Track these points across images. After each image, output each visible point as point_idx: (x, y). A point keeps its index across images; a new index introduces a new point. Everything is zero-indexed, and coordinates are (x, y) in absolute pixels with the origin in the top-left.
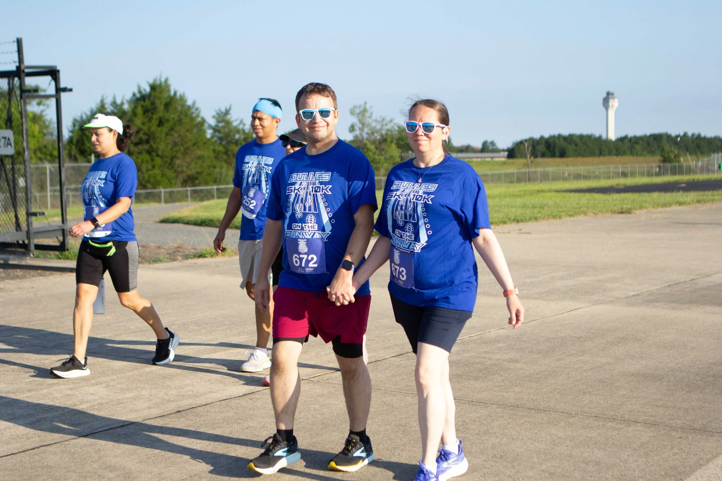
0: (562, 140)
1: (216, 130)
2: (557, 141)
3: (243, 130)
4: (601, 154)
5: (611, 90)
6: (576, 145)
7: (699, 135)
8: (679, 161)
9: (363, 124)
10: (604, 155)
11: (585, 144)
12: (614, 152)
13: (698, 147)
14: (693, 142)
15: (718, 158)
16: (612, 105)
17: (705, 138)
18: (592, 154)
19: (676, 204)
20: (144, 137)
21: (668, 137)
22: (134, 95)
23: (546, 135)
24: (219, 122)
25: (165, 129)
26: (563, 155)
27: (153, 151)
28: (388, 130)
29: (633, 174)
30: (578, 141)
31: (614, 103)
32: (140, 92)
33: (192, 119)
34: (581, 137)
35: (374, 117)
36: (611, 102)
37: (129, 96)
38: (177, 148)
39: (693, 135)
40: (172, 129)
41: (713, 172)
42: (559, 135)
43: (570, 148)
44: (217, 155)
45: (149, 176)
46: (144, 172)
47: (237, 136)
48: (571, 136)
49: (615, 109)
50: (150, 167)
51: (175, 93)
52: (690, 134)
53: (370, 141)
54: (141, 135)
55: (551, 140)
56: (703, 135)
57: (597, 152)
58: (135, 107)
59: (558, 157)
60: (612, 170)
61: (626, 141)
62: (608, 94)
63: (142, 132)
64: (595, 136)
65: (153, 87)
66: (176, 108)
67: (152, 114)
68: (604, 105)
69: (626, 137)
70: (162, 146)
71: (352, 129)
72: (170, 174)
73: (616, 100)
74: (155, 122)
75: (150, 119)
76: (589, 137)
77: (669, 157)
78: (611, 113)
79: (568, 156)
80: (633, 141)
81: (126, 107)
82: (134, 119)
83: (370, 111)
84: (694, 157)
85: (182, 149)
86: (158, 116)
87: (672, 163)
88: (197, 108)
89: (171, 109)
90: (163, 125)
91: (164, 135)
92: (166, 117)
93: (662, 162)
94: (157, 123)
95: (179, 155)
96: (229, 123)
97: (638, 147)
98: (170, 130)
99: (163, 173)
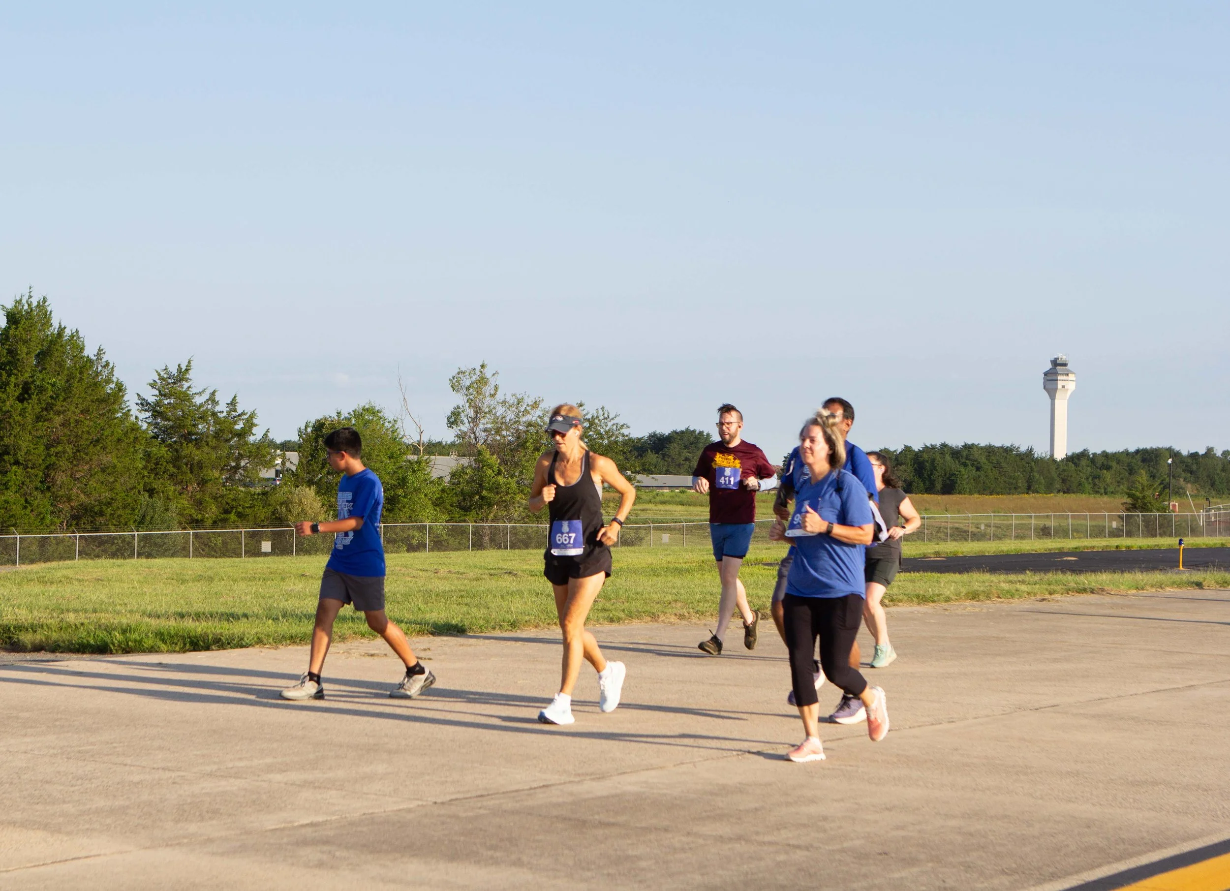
0: (948, 458)
1: (156, 410)
2: (938, 457)
3: (214, 414)
4: (1029, 489)
5: (1062, 356)
6: (978, 469)
8: (1164, 509)
9: (478, 410)
10: (1036, 492)
11: (997, 466)
12: (1058, 485)
16: (1064, 388)
18: (1011, 488)
21: (1175, 455)
23: (917, 447)
24: (167, 396)
25: (33, 407)
26: (949, 488)
28: (530, 424)
29: (1060, 531)
30: (983, 460)
31: (1068, 385)
33: (96, 385)
34: (990, 450)
35: (500, 397)
36: (1061, 382)
38: (60, 448)
40: (48, 408)
42: (944, 445)
43: (966, 474)
44: (154, 466)
47: (202, 427)
48: (967, 447)
49: (1069, 393)
51: (61, 330)
52: (1219, 453)
53: (490, 446)
55: (925, 456)
57: (1022, 483)
59: (937, 493)
61: (1084, 462)
62: (1055, 363)
64: (1017, 449)
65: (13, 318)
66: (61, 364)
67: (10, 374)
68: (1046, 387)
69: (1084, 454)
70: (25, 443)
71: (454, 419)
72: (43, 502)
73: (1071, 377)
74: (13, 391)
76: (1007, 451)
77: (1144, 497)
78: (1061, 404)
79: (960, 493)
80: (1099, 464)
83: (492, 382)
84: (1202, 499)
85: (69, 449)
86: (21, 379)
87: (1151, 511)
88: (107, 364)
89: (51, 365)
90: (30, 398)
91: (30, 418)
92: (38, 383)
93: (1128, 510)
94: (17, 394)
95: (63, 463)
96: (185, 398)
97: (1107, 475)
98: (46, 409)
99: (26, 501)
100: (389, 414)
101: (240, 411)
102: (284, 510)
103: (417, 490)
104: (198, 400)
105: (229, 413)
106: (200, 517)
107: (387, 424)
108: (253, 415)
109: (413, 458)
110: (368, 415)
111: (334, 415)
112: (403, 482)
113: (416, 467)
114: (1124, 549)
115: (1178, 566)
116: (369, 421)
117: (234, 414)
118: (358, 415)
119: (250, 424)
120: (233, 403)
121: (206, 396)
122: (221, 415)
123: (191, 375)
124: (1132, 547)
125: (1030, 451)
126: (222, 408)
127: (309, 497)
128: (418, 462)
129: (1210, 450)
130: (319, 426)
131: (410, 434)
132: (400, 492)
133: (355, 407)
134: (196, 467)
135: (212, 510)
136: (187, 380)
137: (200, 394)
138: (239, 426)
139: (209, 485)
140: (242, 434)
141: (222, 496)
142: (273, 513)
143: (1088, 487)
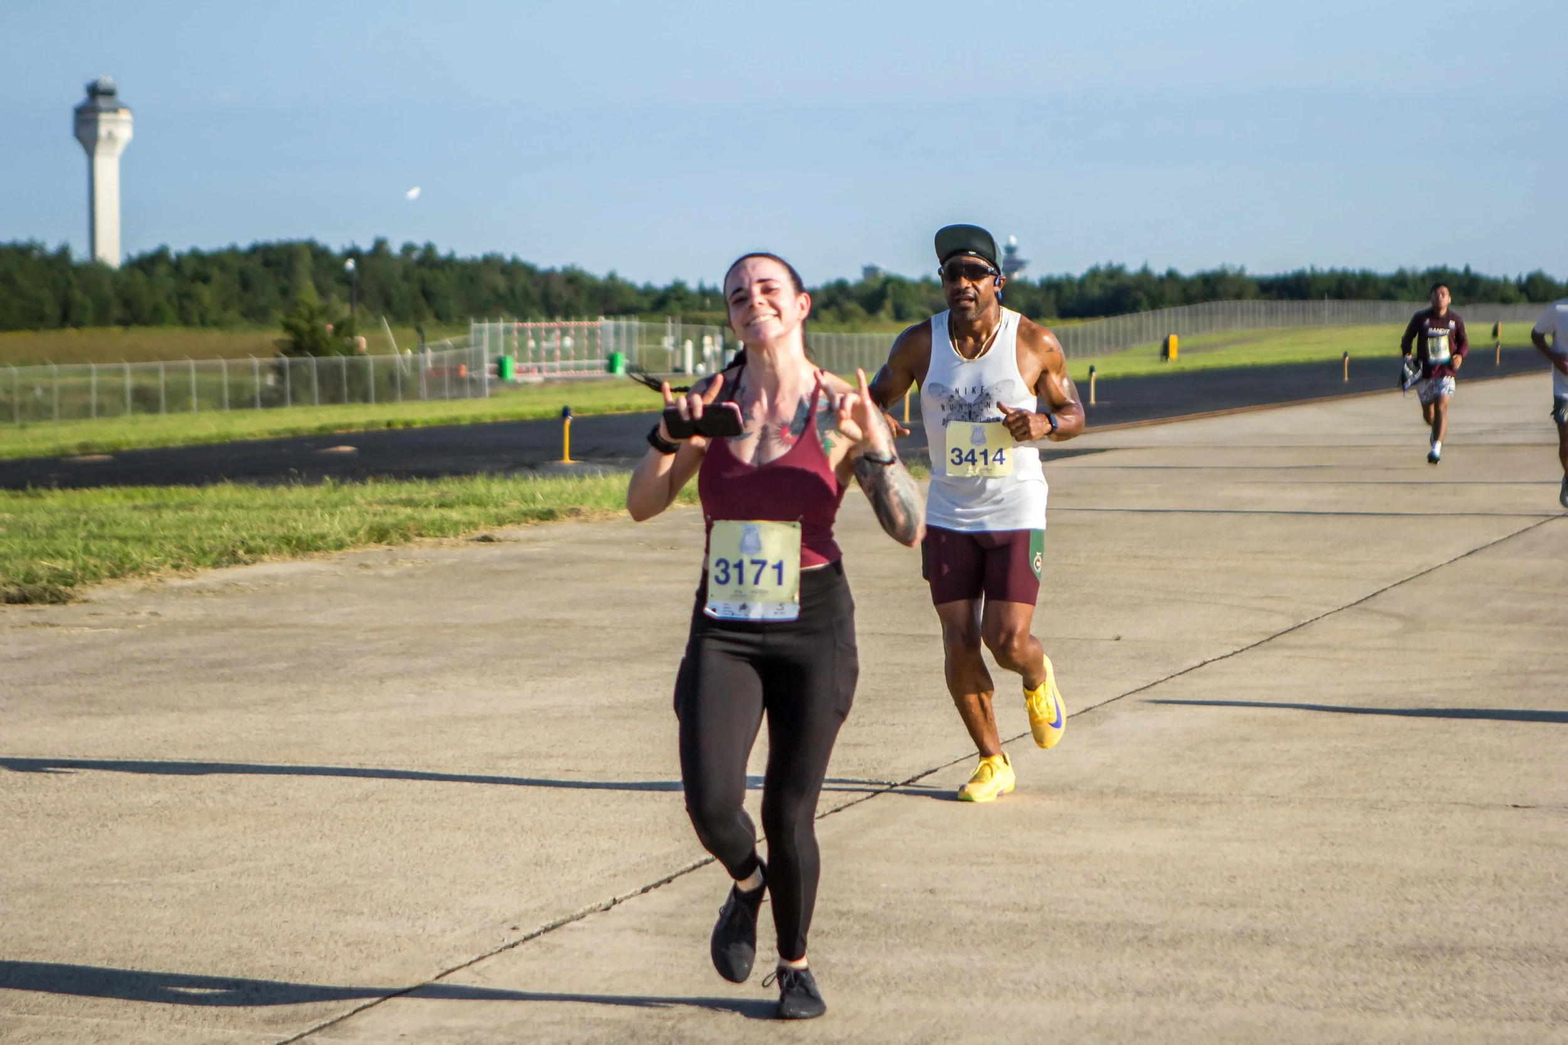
4: (67, 317)
5: (106, 80)
7: (429, 249)
8: (351, 350)
10: (78, 325)
12: (117, 311)
13: (427, 295)
14: (406, 277)
15: (494, 335)
16: (111, 137)
17: (449, 263)
18: (34, 320)
19: (278, 551)
21: (319, 254)
29: (177, 400)
31: (117, 129)
36: (106, 124)
39: (408, 249)
41: (476, 387)
49: (119, 148)
52: (395, 248)
56: (442, 251)
57: (52, 310)
60: (94, 380)
61: (161, 270)
62: (94, 91)
64: (41, 248)
68: (78, 135)
69: (160, 256)
73: (124, 115)
76: (22, 254)
77: (314, 330)
78: (108, 167)
80: (188, 270)
84: (410, 332)
87: (327, 354)
93: (287, 353)
97: (206, 294)
114: (400, 427)
115: (561, 457)
124: (414, 423)
125: (64, 253)
129: (380, 246)
143: (171, 313)
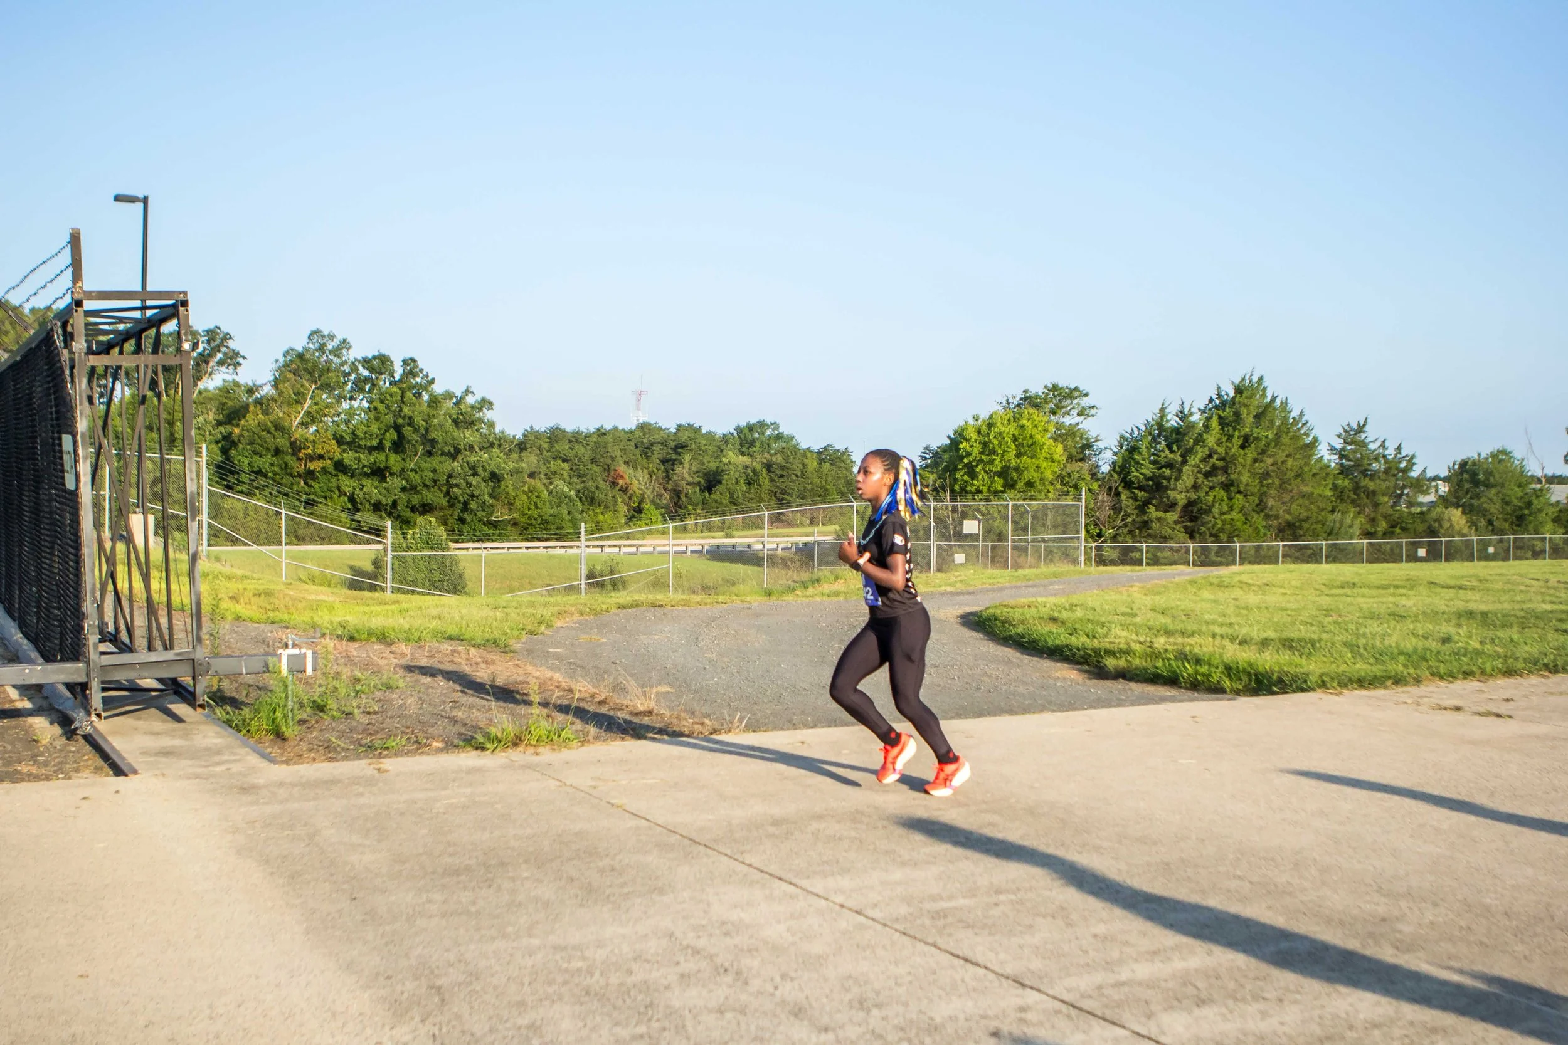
1: (1342, 454)
3: (1384, 456)
20: (1220, 464)
22: (1211, 400)
24: (1350, 444)
25: (1251, 453)
27: (1232, 485)
32: (1219, 396)
33: (1296, 438)
37: (1202, 403)
40: (1263, 452)
44: (1340, 494)
45: (1224, 522)
46: (1217, 516)
47: (1375, 466)
50: (1225, 508)
51: (1274, 399)
54: (1214, 460)
58: (1209, 419)
63: (1215, 457)
65: (1239, 390)
66: (1272, 422)
67: (1235, 429)
70: (1245, 478)
72: (1258, 520)
74: (1237, 441)
75: (1230, 438)
81: (1196, 417)
82: (1205, 436)
85: (1277, 482)
86: (1243, 433)
88: (1307, 422)
89: (1265, 423)
90: (1250, 446)
91: (1249, 461)
92: (1255, 435)
94: (1239, 443)
95: (1273, 492)
96: (1363, 444)
98: (1261, 454)
99: (1246, 519)
100: (1518, 454)
101: (1404, 454)
102: (1436, 525)
103: (1540, 511)
104: (1372, 446)
105: (1396, 455)
106: (1373, 530)
107: (1516, 462)
108: (1413, 457)
109: (1539, 486)
110: (1501, 456)
111: (1476, 457)
112: (1529, 504)
113: (1539, 493)
116: (1501, 461)
117: (1399, 456)
118: (1493, 455)
119: (1411, 463)
120: (1399, 448)
121: (1378, 443)
122: (1390, 457)
123: (1367, 428)
126: (1390, 452)
127: (1456, 516)
128: (1541, 490)
130: (1464, 464)
131: (1534, 469)
132: (1527, 512)
133: (1492, 450)
134: (1371, 494)
135: (1383, 525)
136: (1364, 432)
137: (1374, 441)
138: (1403, 465)
139: (1380, 507)
140: (1405, 471)
141: (1391, 515)
142: (1429, 527)
